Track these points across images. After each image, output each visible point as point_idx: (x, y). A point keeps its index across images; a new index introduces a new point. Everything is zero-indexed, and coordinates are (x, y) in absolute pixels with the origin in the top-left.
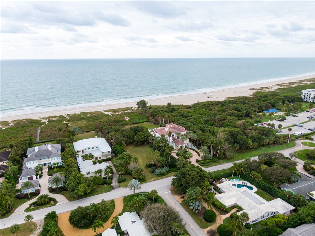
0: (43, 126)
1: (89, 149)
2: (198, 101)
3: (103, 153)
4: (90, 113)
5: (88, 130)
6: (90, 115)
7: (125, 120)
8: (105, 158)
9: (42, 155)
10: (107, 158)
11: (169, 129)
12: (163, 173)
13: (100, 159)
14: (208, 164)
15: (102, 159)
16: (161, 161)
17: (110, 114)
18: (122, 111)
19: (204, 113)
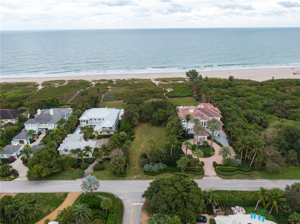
0: (88, 88)
1: (95, 120)
2: (273, 78)
3: (104, 128)
4: (138, 80)
5: (120, 98)
6: (138, 82)
7: (167, 91)
8: (107, 134)
9: (42, 119)
10: (108, 134)
11: (194, 111)
12: (154, 171)
13: (101, 134)
14: (230, 173)
15: (103, 134)
16: (154, 154)
17: (157, 83)
18: (173, 81)
19: (269, 94)
